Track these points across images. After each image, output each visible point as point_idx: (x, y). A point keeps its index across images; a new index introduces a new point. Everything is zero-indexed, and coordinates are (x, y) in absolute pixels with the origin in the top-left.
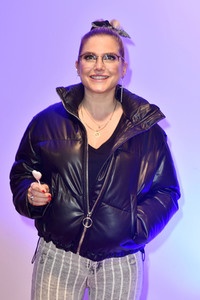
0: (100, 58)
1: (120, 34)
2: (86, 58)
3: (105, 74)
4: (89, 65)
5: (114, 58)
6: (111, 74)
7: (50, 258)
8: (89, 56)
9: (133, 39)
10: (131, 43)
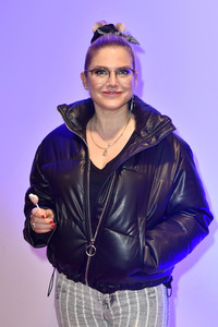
0: (113, 74)
1: (130, 41)
2: (97, 73)
3: (119, 90)
4: (100, 80)
5: (128, 72)
6: (125, 89)
7: (64, 291)
8: (100, 71)
9: (142, 46)
10: (141, 51)
